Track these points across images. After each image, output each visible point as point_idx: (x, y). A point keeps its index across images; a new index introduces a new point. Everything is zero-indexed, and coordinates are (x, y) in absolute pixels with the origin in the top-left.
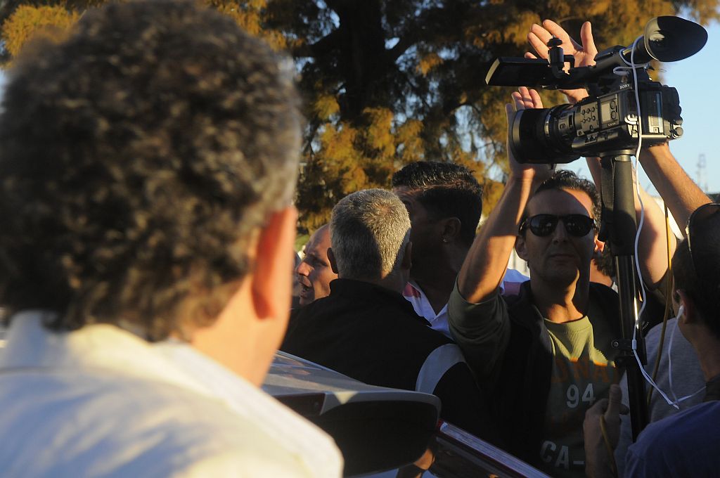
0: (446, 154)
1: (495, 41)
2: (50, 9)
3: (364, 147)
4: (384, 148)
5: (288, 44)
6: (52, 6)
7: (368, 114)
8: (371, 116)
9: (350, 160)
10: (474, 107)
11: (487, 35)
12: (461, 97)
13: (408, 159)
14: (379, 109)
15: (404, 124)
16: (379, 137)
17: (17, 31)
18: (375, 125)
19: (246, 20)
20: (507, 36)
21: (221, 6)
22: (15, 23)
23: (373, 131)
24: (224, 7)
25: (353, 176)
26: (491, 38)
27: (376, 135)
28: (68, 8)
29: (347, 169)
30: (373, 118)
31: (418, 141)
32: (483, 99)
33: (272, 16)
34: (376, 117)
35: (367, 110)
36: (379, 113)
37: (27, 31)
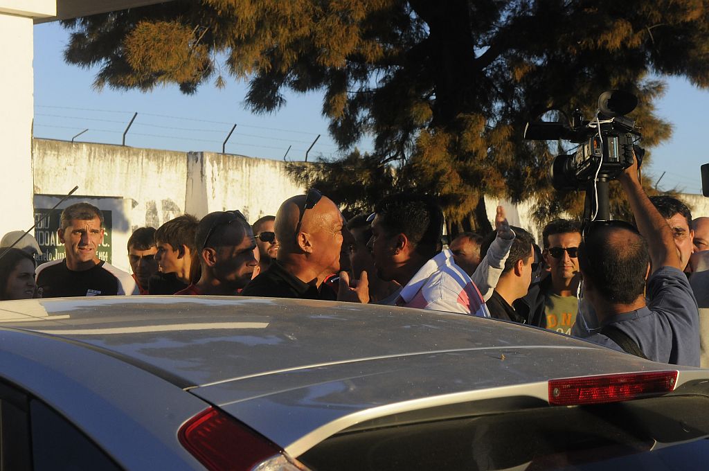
0: (533, 156)
1: (588, 47)
2: (166, 24)
3: (457, 151)
4: (477, 151)
5: (385, 53)
6: (169, 21)
7: (462, 119)
8: (465, 121)
9: (445, 163)
10: (561, 111)
11: (582, 42)
12: (548, 102)
13: (499, 162)
14: (473, 114)
15: (495, 129)
16: (472, 141)
17: (138, 45)
18: (469, 130)
19: (347, 30)
20: (599, 43)
21: (324, 19)
22: (137, 38)
23: (467, 135)
24: (326, 19)
25: (449, 178)
26: (584, 45)
27: (470, 140)
28: (183, 23)
29: (443, 172)
30: (467, 123)
31: (509, 145)
32: (570, 104)
33: (371, 28)
34: (470, 122)
35: (461, 115)
36: (473, 118)
37: (147, 46)
